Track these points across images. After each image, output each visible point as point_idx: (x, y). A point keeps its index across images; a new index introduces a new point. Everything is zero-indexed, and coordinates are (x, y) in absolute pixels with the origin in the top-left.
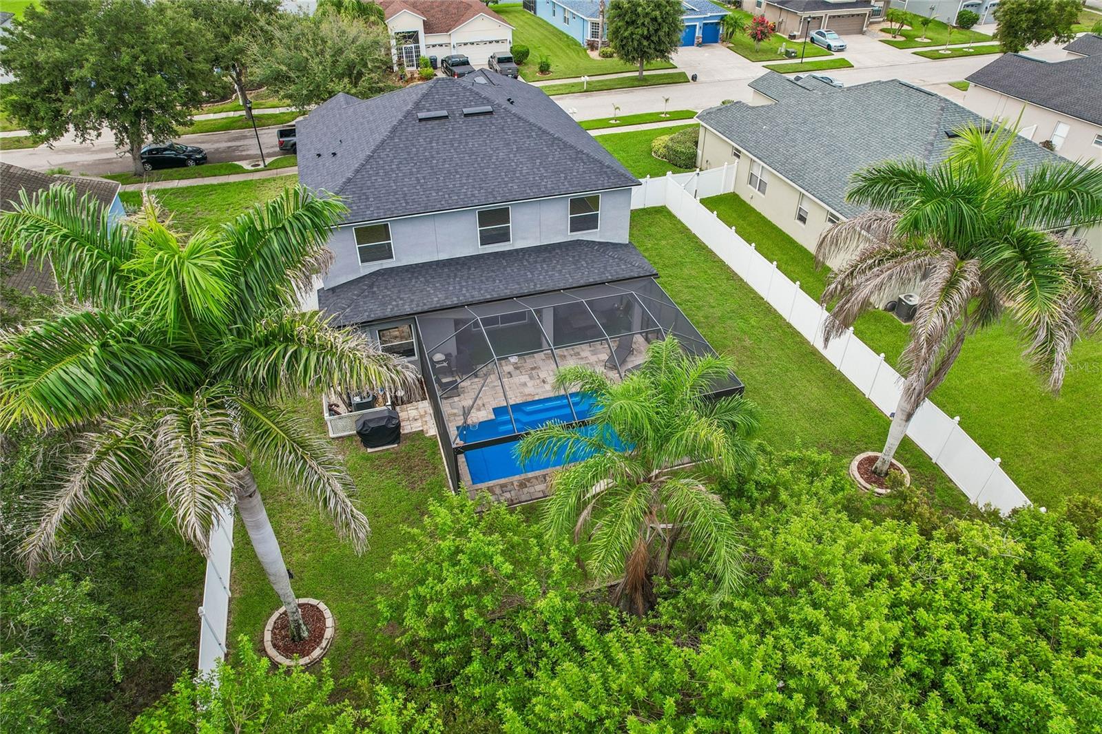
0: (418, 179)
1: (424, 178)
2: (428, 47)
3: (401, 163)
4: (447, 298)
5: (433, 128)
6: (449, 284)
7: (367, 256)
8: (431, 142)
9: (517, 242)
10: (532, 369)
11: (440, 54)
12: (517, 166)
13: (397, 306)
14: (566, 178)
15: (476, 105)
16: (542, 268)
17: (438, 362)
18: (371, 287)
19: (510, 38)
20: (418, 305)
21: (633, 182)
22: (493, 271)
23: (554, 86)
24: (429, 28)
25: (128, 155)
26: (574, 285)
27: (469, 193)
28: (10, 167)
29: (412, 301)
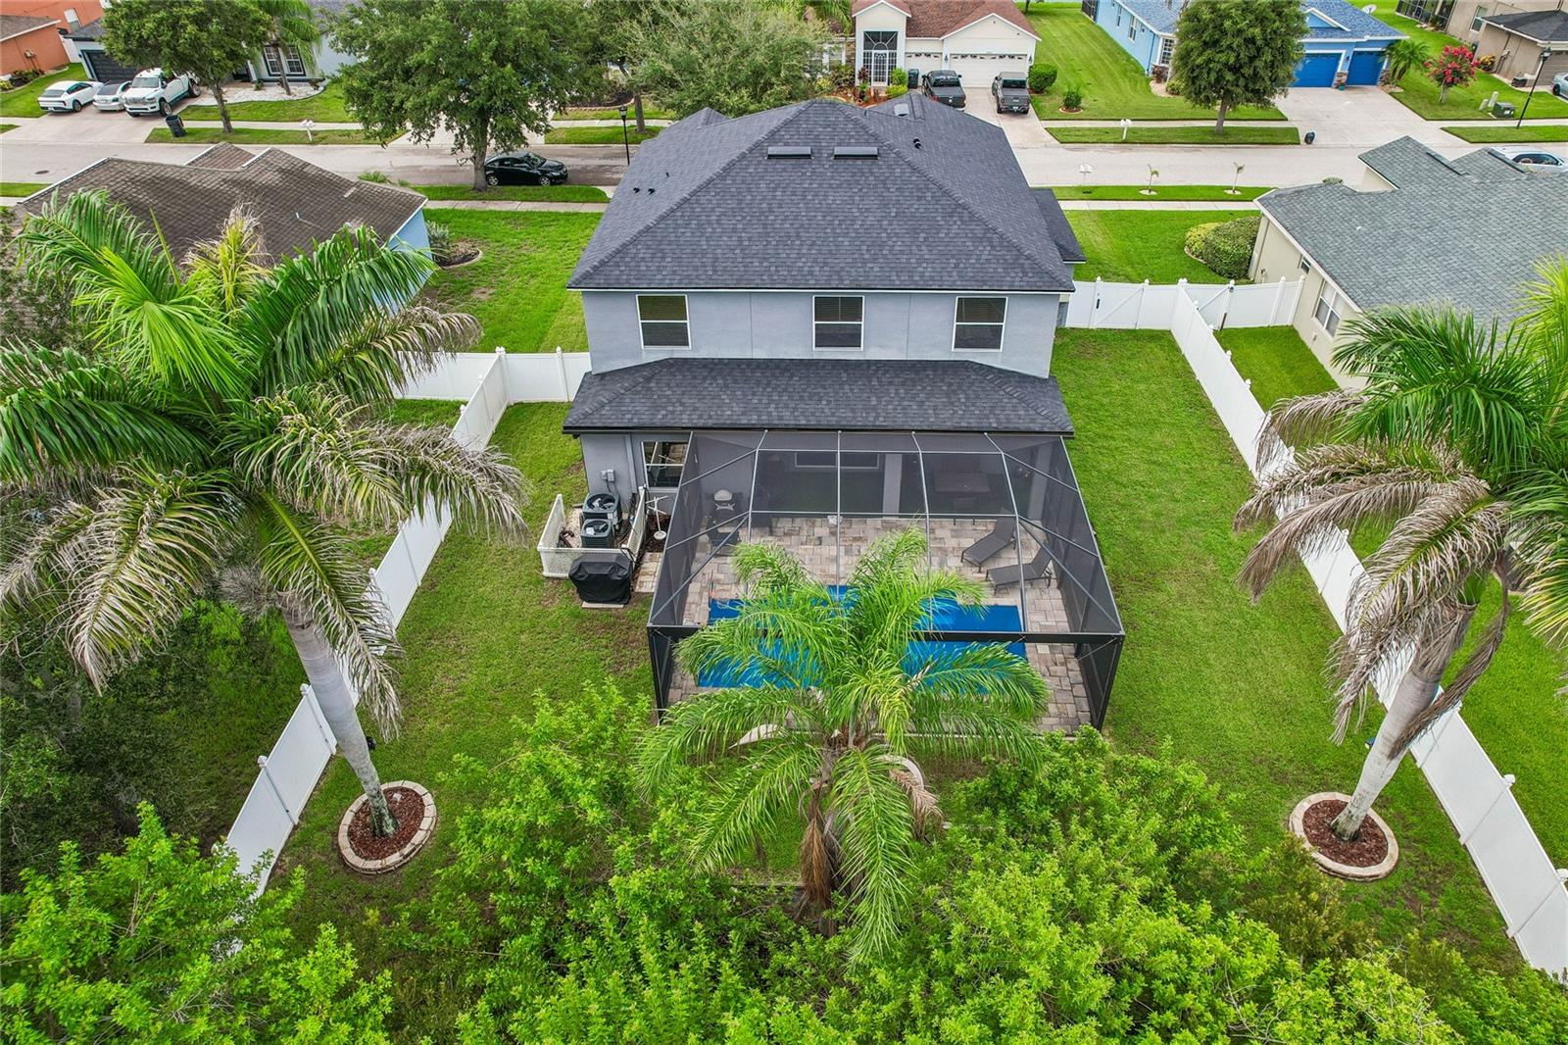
0: (740, 240)
1: (750, 239)
2: (909, 55)
3: (724, 214)
4: (744, 413)
5: (784, 170)
6: (754, 394)
7: (652, 337)
8: (775, 190)
9: (870, 350)
10: (856, 539)
11: (924, 67)
12: (889, 238)
13: (672, 413)
14: (956, 266)
15: (858, 144)
16: (897, 393)
17: (720, 503)
18: (648, 380)
19: (1031, 53)
20: (700, 417)
21: (1061, 285)
22: (824, 388)
23: (1079, 130)
24: (914, 29)
25: (470, 162)
26: (934, 428)
27: (806, 269)
28: (306, 165)
29: (695, 409)
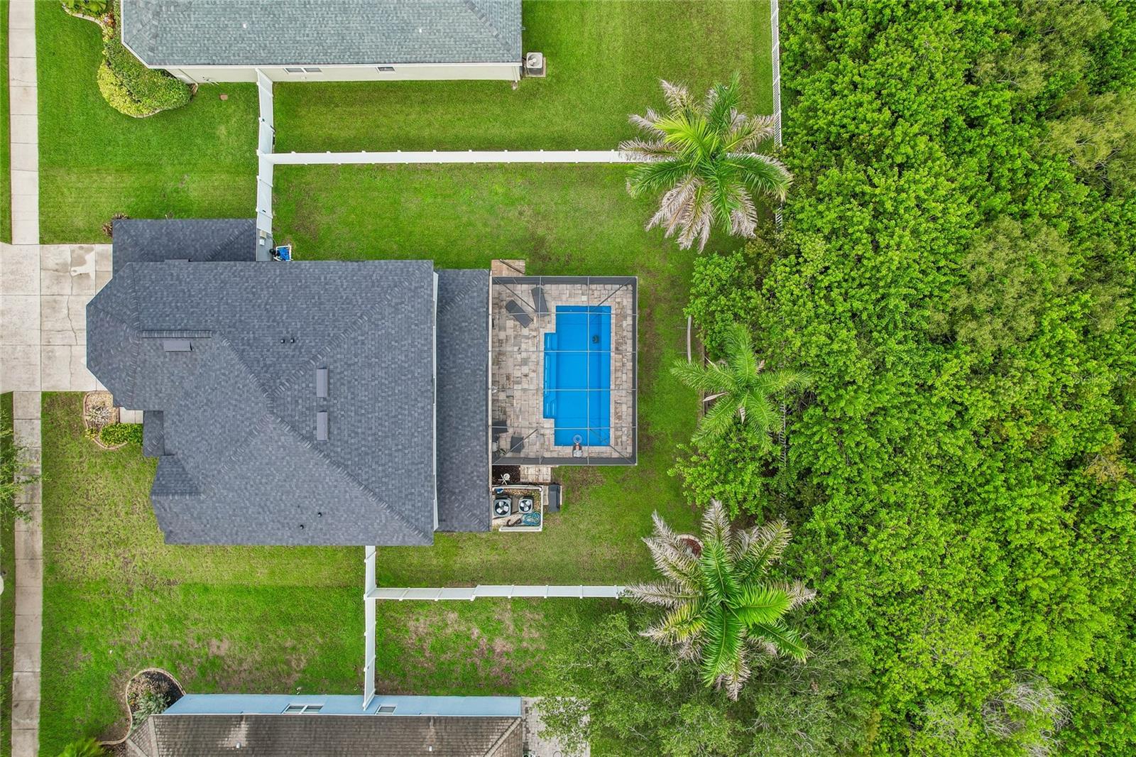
3: (377, 463)
5: (339, 428)
6: (464, 435)
10: (508, 379)
18: (453, 493)
20: (480, 461)
29: (475, 465)
